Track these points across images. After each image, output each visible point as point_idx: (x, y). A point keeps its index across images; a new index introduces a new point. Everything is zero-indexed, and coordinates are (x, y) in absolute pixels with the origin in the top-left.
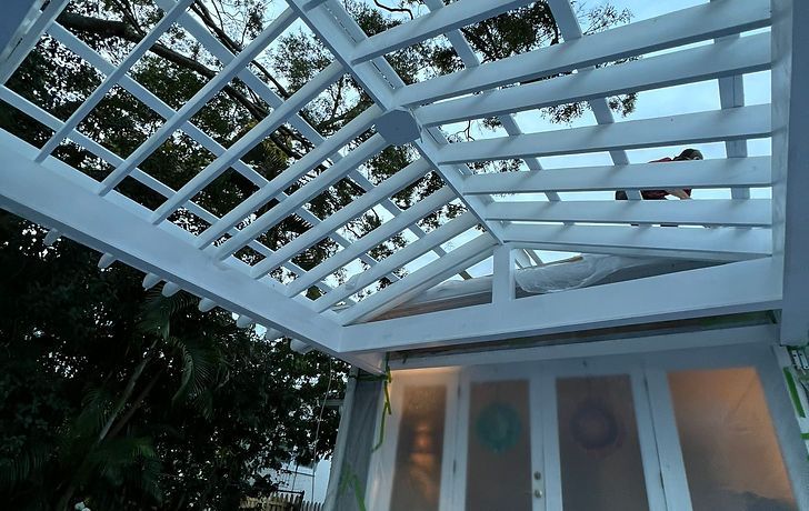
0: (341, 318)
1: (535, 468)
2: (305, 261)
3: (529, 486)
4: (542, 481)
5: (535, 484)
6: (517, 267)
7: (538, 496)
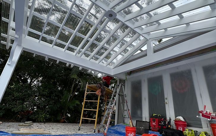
0: (112, 67)
1: (166, 97)
2: (107, 57)
3: (164, 101)
4: (167, 100)
5: (166, 101)
6: (154, 45)
7: (167, 103)
